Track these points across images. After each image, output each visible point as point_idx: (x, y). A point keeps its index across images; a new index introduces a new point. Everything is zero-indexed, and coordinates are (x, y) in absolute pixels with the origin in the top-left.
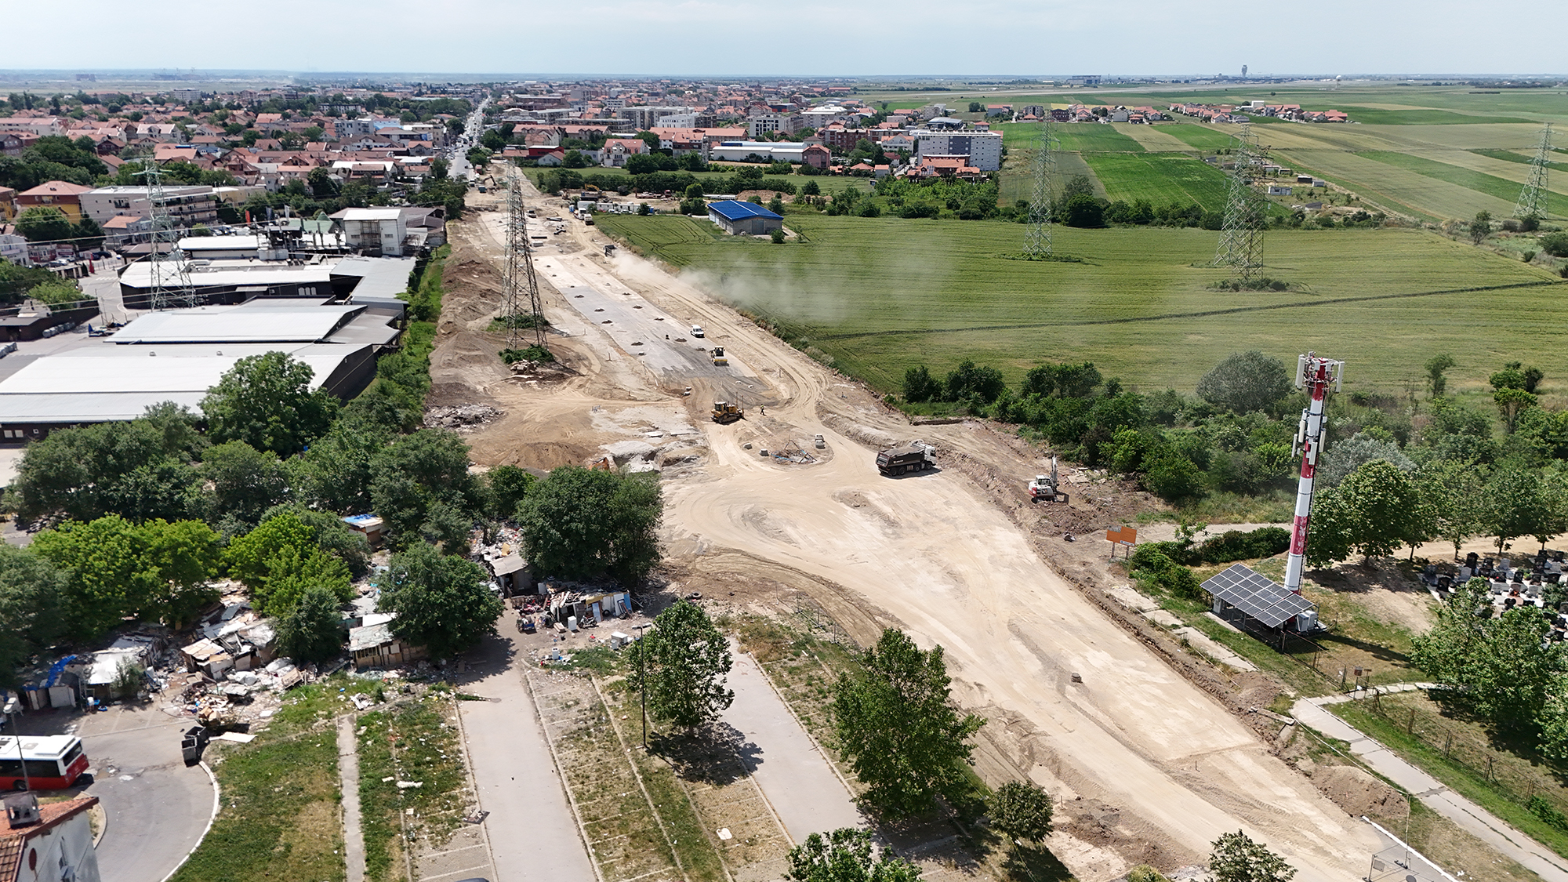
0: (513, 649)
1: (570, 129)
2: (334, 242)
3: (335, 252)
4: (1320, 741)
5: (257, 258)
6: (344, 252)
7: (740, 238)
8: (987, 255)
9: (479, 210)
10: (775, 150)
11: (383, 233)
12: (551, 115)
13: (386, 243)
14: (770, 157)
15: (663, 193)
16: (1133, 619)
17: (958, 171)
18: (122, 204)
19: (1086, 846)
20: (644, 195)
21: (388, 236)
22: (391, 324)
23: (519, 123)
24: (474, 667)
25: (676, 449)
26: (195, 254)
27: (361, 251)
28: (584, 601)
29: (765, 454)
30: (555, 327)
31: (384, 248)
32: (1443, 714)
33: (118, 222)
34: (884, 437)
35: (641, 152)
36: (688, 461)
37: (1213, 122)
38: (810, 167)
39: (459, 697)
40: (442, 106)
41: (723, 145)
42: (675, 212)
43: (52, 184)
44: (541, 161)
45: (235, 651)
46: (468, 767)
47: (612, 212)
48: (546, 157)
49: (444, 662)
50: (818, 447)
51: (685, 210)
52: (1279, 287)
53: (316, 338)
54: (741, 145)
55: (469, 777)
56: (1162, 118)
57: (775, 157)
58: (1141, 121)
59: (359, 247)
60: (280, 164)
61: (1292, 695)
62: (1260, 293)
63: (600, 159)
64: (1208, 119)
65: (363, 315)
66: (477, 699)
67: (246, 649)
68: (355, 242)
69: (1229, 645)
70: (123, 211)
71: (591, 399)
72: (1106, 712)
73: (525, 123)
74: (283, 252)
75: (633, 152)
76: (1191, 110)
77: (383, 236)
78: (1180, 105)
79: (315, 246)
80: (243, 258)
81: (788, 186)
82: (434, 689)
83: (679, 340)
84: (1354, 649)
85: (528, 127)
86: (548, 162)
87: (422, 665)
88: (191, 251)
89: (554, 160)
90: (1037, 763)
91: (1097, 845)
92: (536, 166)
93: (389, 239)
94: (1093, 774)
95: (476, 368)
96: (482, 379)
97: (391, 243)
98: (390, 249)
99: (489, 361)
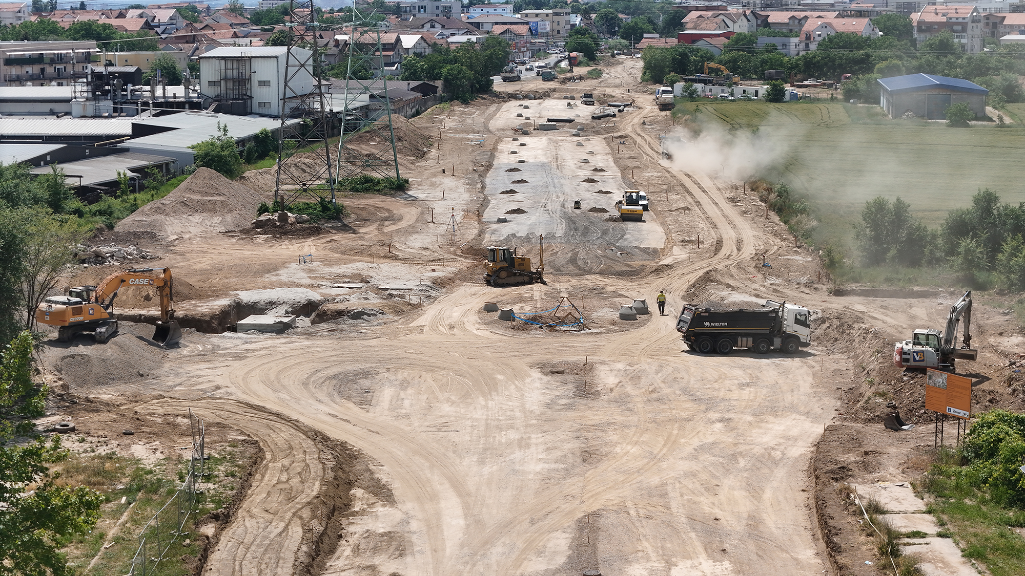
1: (776, 17)
3: (180, 105)
7: (902, 121)
11: (256, 78)
13: (260, 94)
21: (263, 83)
22: (134, 169)
25: (355, 302)
27: (213, 107)
30: (410, 192)
31: (255, 102)
36: (358, 315)
41: (1021, 33)
42: (834, 99)
48: (697, 44)
51: (850, 95)
59: (217, 99)
63: (792, 50)
68: (211, 92)
71: (324, 253)
74: (105, 105)
77: (255, 83)
93: (264, 89)
95: (197, 218)
96: (191, 229)
97: (268, 95)
98: (262, 104)
99: (231, 211)
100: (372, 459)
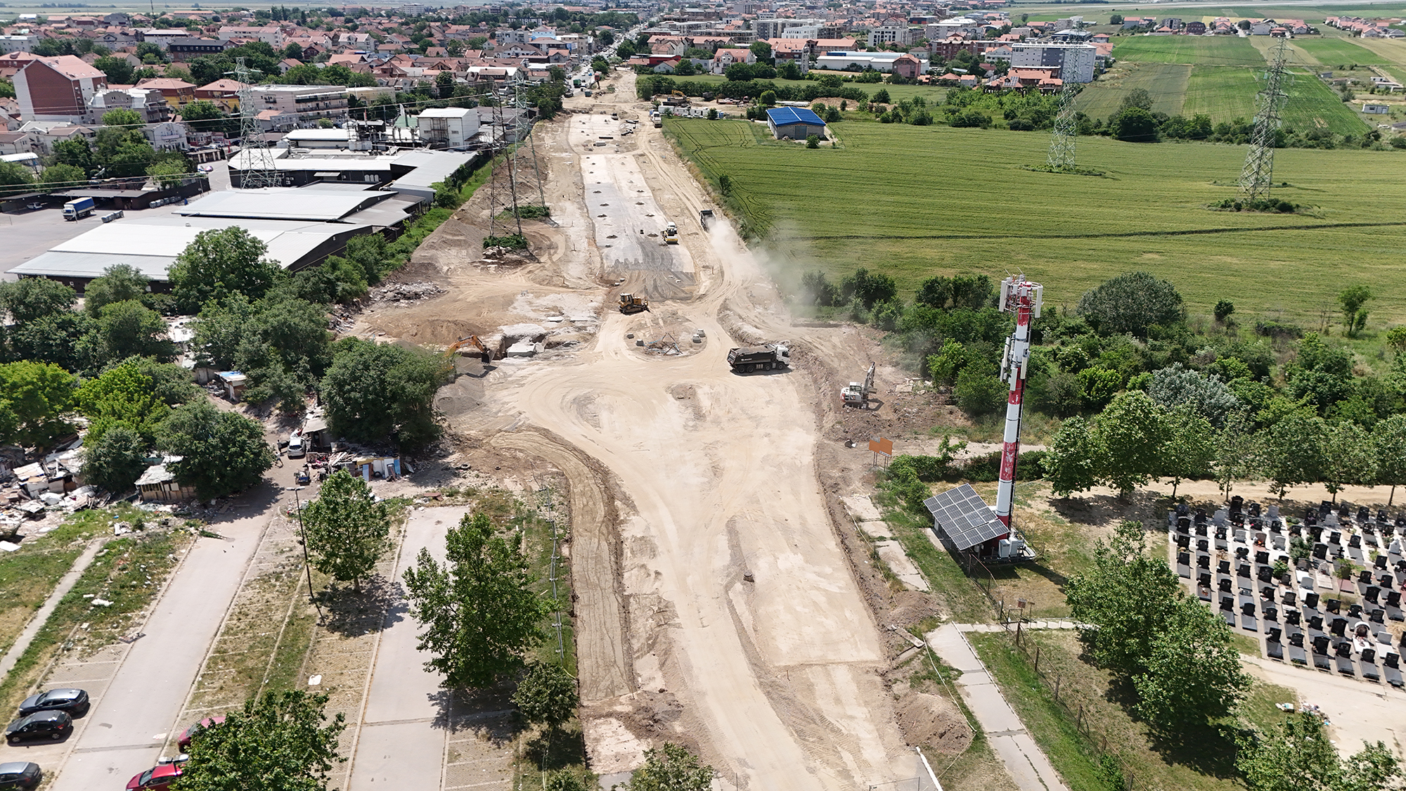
0: (278, 497)
1: (698, 40)
2: (409, 136)
3: (410, 145)
4: (933, 667)
5: (347, 148)
6: (418, 145)
7: (783, 142)
8: (1009, 166)
9: (574, 112)
10: (875, 60)
11: (450, 130)
12: (690, 27)
13: (453, 138)
14: (870, 66)
15: (741, 100)
16: (847, 527)
17: (1041, 83)
18: (270, 101)
19: (629, 736)
20: (725, 101)
21: (454, 132)
22: (407, 210)
23: (655, 34)
24: (236, 509)
25: (563, 333)
26: (300, 144)
27: (429, 145)
28: (355, 462)
29: (640, 344)
30: (553, 218)
31: (451, 142)
32: (1081, 657)
33: (265, 115)
34: (757, 336)
35: (746, 61)
36: (567, 345)
37: (1363, 36)
38: (899, 76)
39: (204, 534)
40: (608, 19)
41: (829, 54)
42: (742, 117)
43: (222, 81)
44: (656, 69)
45: (50, 475)
46: (159, 595)
47: (685, 116)
48: (661, 65)
49: (213, 502)
50: (694, 341)
51: (751, 115)
52: (1286, 208)
53: (331, 218)
54: (845, 55)
55: (154, 603)
56: (1308, 32)
57: (874, 66)
58: (1283, 35)
59: (430, 141)
60: (425, 69)
61: (944, 618)
62: (1263, 214)
63: (710, 67)
64: (1359, 33)
65: (391, 200)
66: (216, 536)
67: (61, 474)
68: (427, 137)
69: (919, 562)
70: (271, 105)
71: (530, 284)
72: (754, 613)
73: (660, 34)
74: (368, 144)
75: (740, 61)
76: (1345, 24)
77: (450, 132)
78: (1336, 19)
79: (395, 140)
80: (337, 147)
81: (860, 94)
82: (187, 524)
83: (651, 235)
84: (1047, 581)
85: (661, 37)
86: (662, 69)
87: (194, 504)
88: (297, 140)
89: (668, 68)
90: (653, 652)
91: (638, 737)
92: (652, 73)
93: (455, 135)
94: (689, 668)
95: (454, 251)
96: (453, 261)
97: (457, 139)
98: (455, 144)
99: (470, 245)
100: (616, 475)
